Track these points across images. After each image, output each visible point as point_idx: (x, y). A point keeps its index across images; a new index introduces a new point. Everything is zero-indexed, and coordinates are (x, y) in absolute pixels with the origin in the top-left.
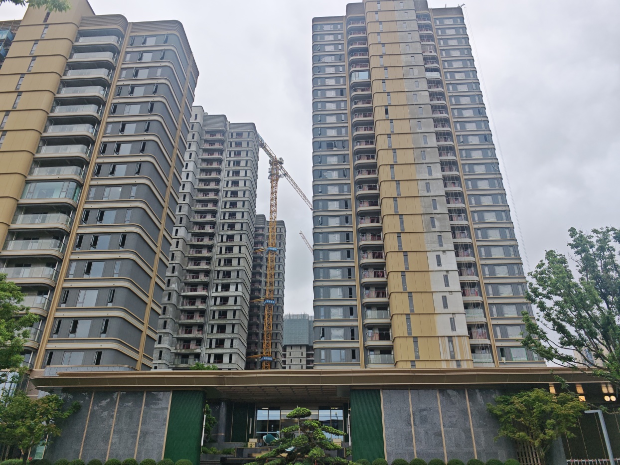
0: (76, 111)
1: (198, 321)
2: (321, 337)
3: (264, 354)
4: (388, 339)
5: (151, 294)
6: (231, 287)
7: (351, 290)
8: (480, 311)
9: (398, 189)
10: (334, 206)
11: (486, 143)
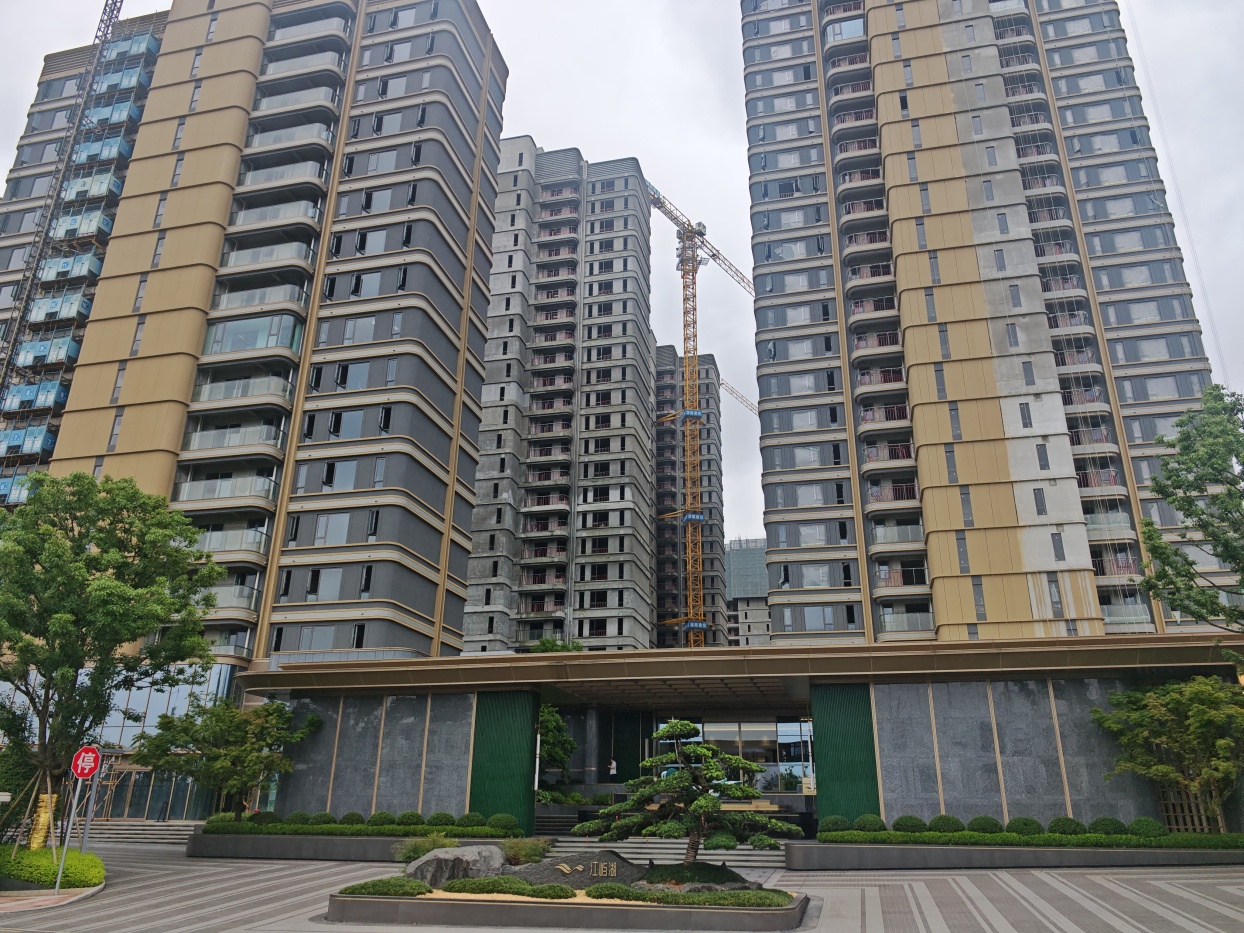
0: (282, 177)
1: (556, 560)
2: (783, 583)
3: (691, 616)
4: (921, 581)
5: (448, 515)
6: (611, 492)
7: (839, 489)
8: (1121, 516)
9: (935, 269)
10: (799, 317)
11: (1136, 147)
